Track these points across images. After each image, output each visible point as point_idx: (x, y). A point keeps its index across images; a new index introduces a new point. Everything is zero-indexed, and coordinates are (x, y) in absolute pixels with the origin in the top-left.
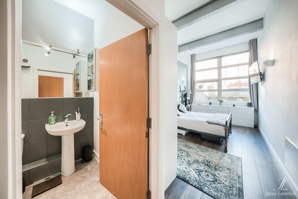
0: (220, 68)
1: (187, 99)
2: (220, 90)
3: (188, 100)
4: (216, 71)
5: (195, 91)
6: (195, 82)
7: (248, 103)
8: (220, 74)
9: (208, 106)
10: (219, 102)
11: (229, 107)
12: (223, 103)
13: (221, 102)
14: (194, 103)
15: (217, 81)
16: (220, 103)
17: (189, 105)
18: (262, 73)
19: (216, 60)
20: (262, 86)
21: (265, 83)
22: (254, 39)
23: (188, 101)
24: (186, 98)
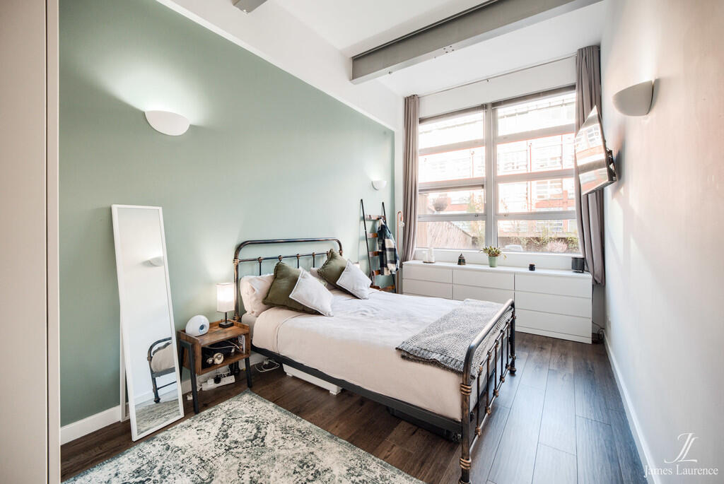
0: (491, 141)
1: (387, 246)
2: (489, 215)
3: (391, 250)
4: (481, 152)
5: (417, 219)
6: (418, 189)
7: (576, 259)
8: (491, 162)
9: (453, 269)
10: (486, 256)
11: (518, 273)
12: (498, 258)
13: (493, 254)
14: (414, 259)
15: (483, 186)
16: (490, 260)
17: (392, 267)
18: (614, 155)
19: (480, 115)
20: (614, 200)
21: (622, 190)
22: (592, 46)
23: (388, 253)
24: (384, 241)
